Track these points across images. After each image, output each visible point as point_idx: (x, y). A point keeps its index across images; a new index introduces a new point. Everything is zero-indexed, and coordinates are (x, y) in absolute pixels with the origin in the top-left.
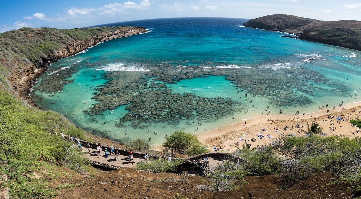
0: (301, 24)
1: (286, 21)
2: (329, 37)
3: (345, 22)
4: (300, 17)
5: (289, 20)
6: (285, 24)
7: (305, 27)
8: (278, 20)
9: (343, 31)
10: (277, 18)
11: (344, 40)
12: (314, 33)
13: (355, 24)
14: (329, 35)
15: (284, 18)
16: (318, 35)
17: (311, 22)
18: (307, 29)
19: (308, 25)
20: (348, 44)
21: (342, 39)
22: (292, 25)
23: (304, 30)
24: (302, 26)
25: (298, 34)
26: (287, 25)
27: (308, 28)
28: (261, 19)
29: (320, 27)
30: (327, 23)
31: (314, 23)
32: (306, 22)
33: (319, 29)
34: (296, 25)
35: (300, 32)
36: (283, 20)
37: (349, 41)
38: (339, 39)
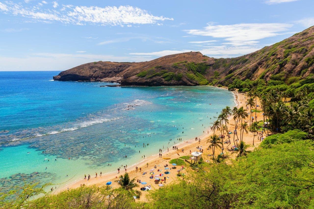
0: (120, 70)
1: (103, 69)
2: (151, 78)
3: (164, 59)
4: (117, 63)
5: (106, 67)
6: (102, 73)
7: (125, 72)
8: (94, 69)
9: (163, 69)
10: (92, 67)
11: (166, 79)
12: (134, 77)
13: (175, 58)
14: (151, 76)
15: (99, 65)
16: (139, 78)
17: (129, 66)
18: (126, 75)
19: (127, 69)
20: (172, 82)
21: (164, 78)
22: (110, 72)
23: (124, 76)
24: (121, 71)
25: (118, 81)
26: (105, 73)
27: (128, 72)
28: (74, 71)
29: (140, 69)
30: (146, 64)
31: (133, 67)
32: (124, 66)
33: (138, 71)
34: (114, 71)
35: (120, 78)
36: (100, 68)
37: (172, 78)
38: (161, 78)
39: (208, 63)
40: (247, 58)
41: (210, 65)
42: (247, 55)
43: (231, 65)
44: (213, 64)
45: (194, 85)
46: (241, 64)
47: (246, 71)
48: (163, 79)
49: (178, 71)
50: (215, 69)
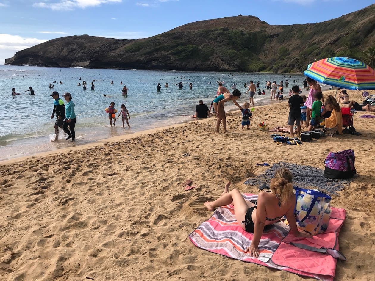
1: (85, 48)
5: (92, 44)
9: (177, 38)
10: (68, 44)
11: (179, 57)
13: (208, 25)
16: (125, 55)
17: (129, 42)
19: (124, 47)
21: (175, 54)
22: (97, 52)
32: (121, 43)
36: (81, 46)
37: (190, 55)
38: (169, 54)
39: (268, 32)
40: (348, 19)
41: (272, 36)
42: (349, 15)
43: (315, 35)
44: (278, 35)
45: (233, 69)
46: (336, 30)
47: (347, 34)
48: (173, 57)
49: (205, 43)
50: (282, 42)
